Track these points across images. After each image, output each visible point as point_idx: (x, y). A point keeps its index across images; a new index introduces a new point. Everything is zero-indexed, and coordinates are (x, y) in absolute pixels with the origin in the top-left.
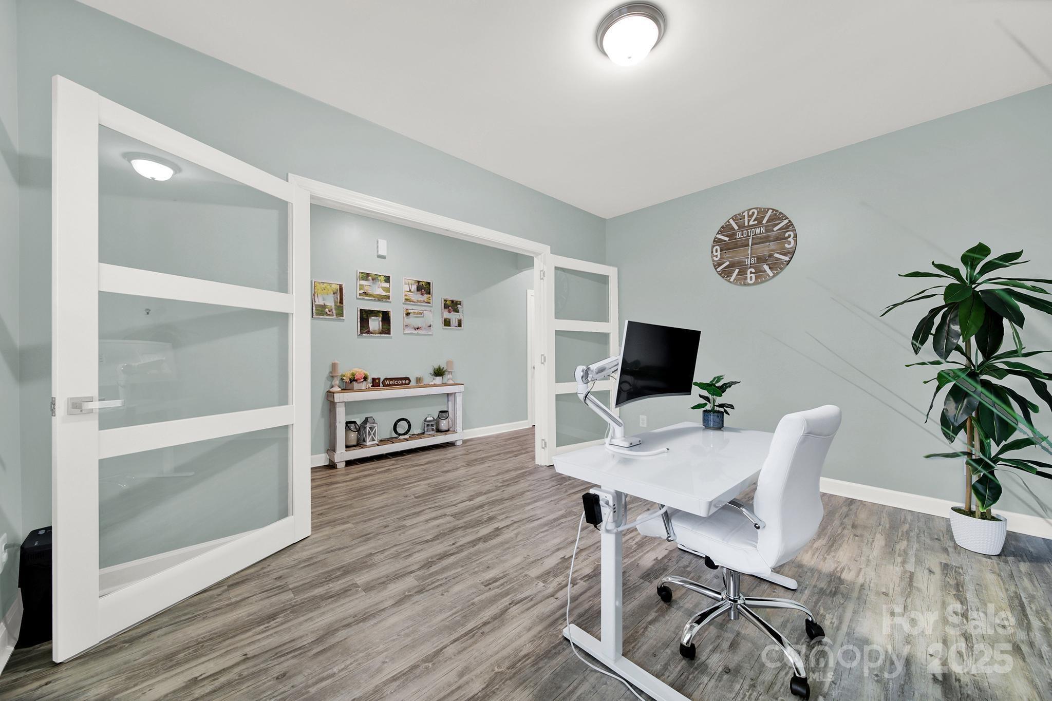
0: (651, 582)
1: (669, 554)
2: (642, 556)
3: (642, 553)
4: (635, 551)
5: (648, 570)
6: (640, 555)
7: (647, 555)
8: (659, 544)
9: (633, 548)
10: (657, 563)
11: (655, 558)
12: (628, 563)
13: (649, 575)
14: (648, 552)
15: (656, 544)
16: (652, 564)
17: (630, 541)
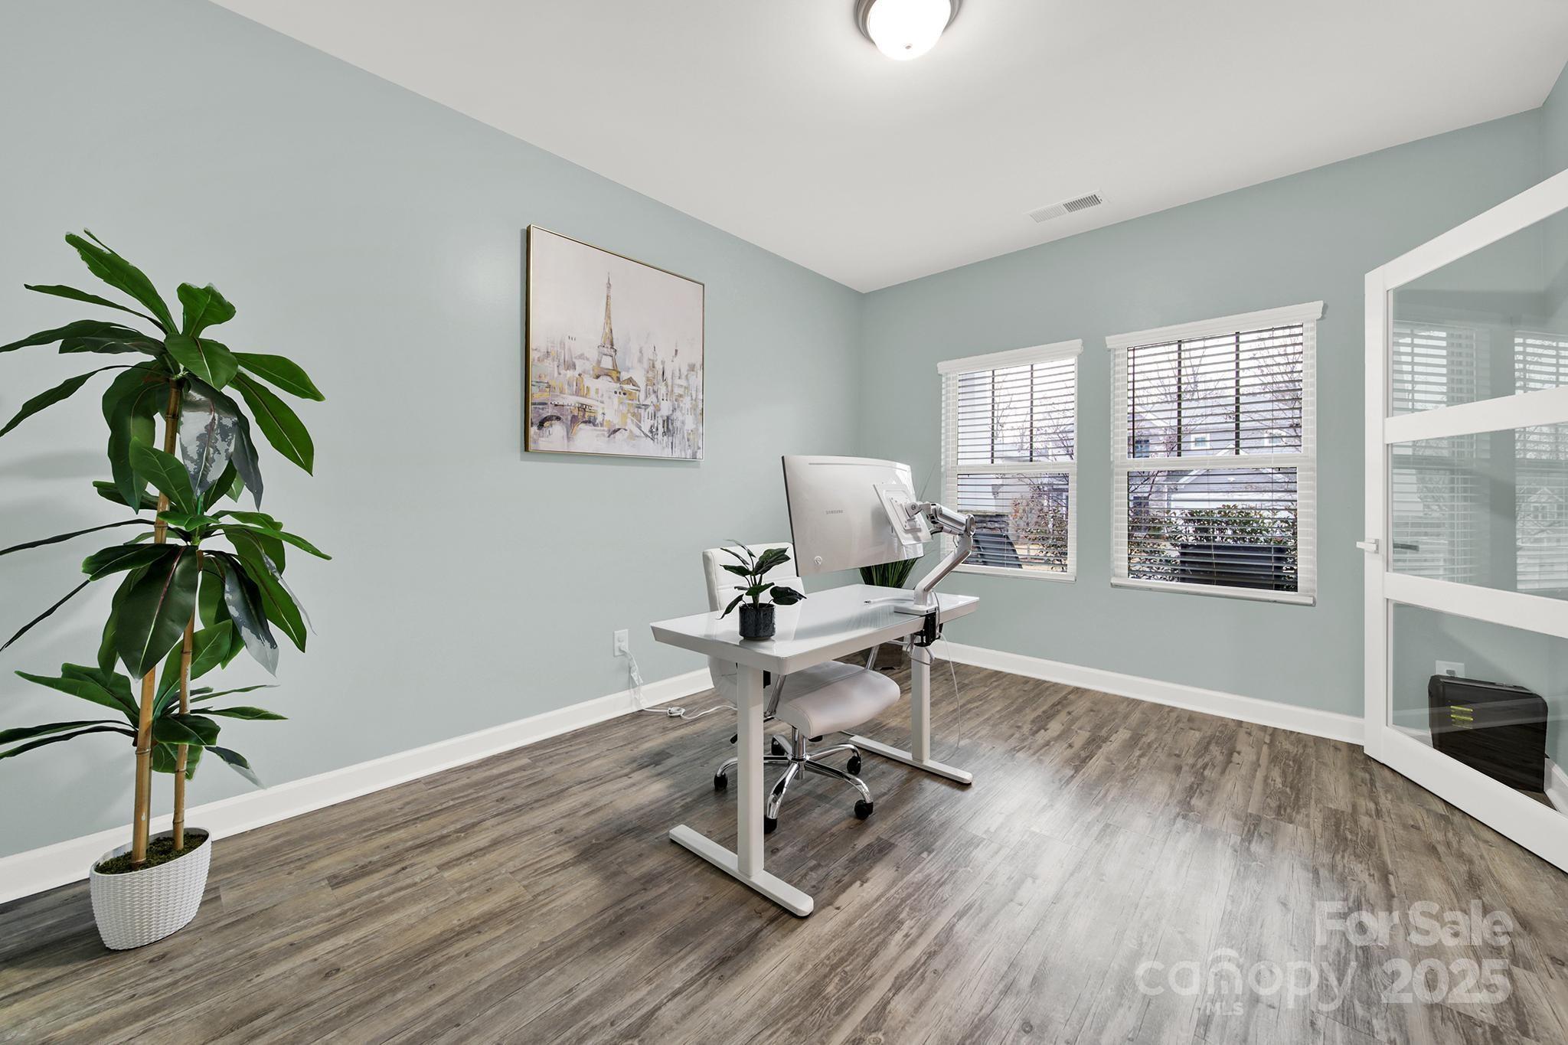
0: (879, 839)
1: (836, 896)
2: (889, 888)
3: (888, 895)
4: (903, 901)
5: (880, 859)
6: (892, 891)
7: (878, 893)
8: (850, 924)
9: (907, 909)
10: (864, 874)
11: (865, 885)
12: (914, 872)
13: (880, 851)
14: (877, 900)
15: (857, 924)
16: (873, 871)
17: (914, 932)
